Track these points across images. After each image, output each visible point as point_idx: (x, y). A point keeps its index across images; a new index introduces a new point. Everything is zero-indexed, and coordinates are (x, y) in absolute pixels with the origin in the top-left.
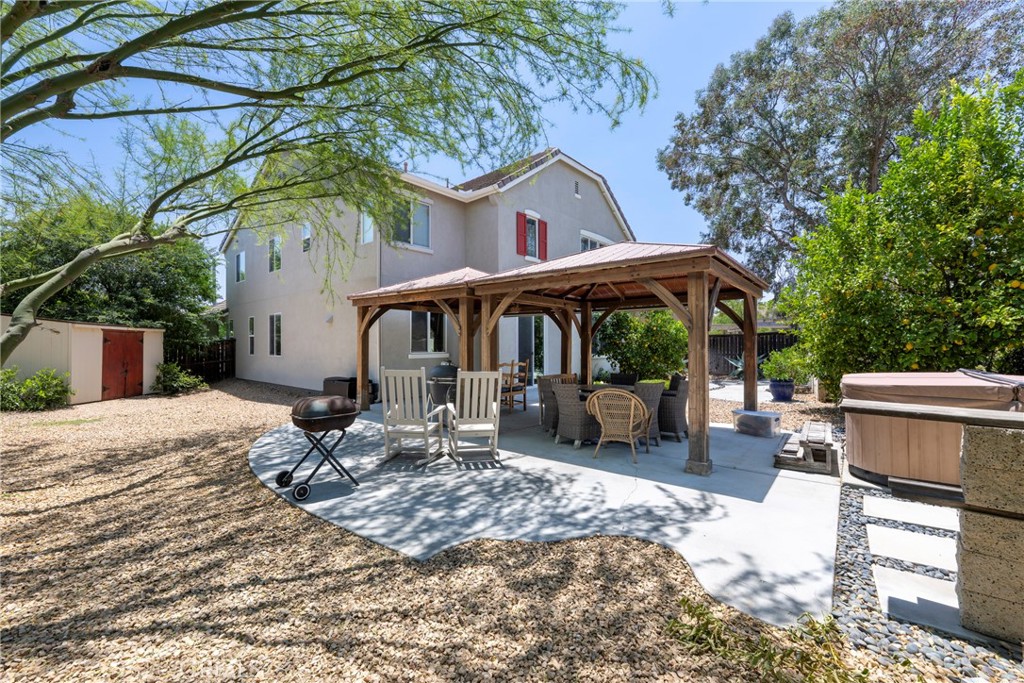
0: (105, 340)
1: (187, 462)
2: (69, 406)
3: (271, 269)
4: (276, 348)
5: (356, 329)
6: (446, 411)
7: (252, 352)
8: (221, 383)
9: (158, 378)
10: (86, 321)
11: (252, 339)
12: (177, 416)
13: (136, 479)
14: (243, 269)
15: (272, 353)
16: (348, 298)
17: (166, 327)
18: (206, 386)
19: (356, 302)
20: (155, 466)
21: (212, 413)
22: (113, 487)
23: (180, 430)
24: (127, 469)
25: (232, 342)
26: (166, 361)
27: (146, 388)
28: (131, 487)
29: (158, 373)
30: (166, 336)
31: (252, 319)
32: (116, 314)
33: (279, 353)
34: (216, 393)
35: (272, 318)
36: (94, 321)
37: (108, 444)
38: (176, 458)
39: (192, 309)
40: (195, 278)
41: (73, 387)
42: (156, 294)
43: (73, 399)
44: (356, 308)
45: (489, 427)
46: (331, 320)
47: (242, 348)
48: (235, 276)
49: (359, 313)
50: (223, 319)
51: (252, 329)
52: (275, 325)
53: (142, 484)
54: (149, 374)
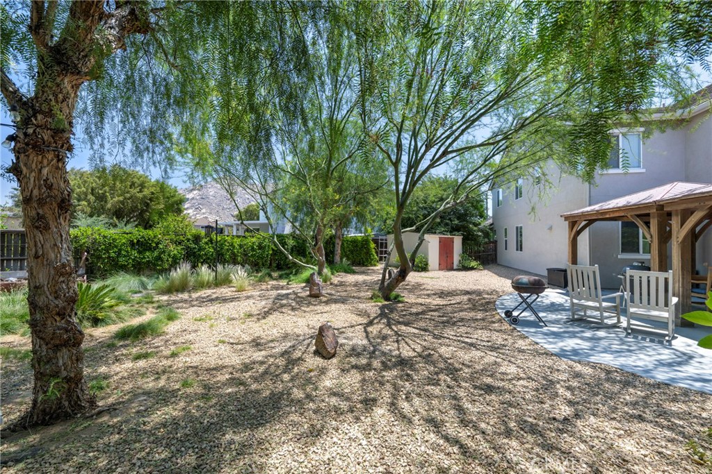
0: (440, 242)
1: (469, 300)
2: (428, 271)
3: (517, 198)
4: (520, 247)
5: (567, 236)
6: (622, 297)
7: (506, 249)
8: (489, 266)
9: (460, 261)
10: (432, 233)
11: (506, 241)
12: (468, 281)
13: (452, 302)
14: (501, 198)
15: (517, 250)
16: (561, 216)
17: (463, 235)
18: (481, 267)
19: (567, 218)
20: (458, 299)
21: (483, 282)
22: (445, 303)
23: (468, 287)
24: (449, 298)
25: (495, 242)
26: (463, 253)
27: (455, 267)
28: (450, 304)
29: (460, 258)
30: (463, 239)
31: (506, 229)
32: (443, 229)
33: (521, 250)
34: (486, 272)
35: (517, 228)
36: (435, 233)
37: (442, 288)
38: (466, 298)
39: (476, 225)
40: (476, 208)
41: (430, 263)
42: (458, 218)
43: (430, 268)
44: (567, 222)
45: (666, 315)
46: (551, 228)
47: (501, 246)
48: (497, 203)
49: (569, 225)
50: (490, 229)
51: (506, 235)
52: (519, 231)
53: (454, 304)
54: (456, 258)
